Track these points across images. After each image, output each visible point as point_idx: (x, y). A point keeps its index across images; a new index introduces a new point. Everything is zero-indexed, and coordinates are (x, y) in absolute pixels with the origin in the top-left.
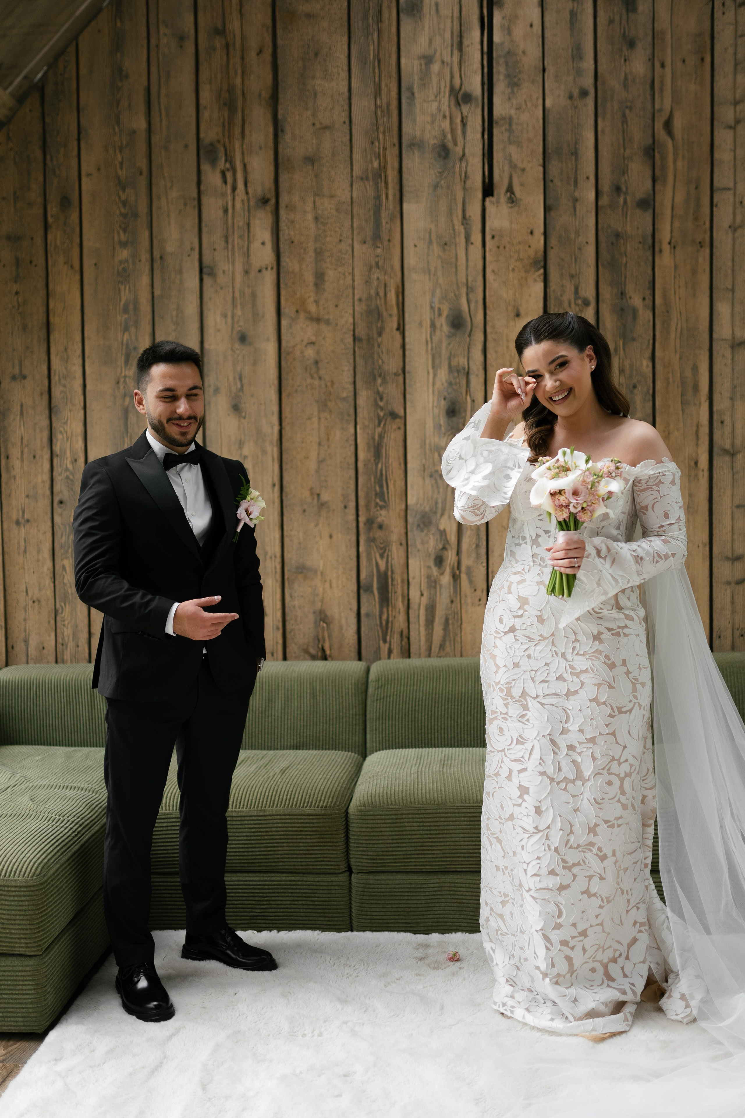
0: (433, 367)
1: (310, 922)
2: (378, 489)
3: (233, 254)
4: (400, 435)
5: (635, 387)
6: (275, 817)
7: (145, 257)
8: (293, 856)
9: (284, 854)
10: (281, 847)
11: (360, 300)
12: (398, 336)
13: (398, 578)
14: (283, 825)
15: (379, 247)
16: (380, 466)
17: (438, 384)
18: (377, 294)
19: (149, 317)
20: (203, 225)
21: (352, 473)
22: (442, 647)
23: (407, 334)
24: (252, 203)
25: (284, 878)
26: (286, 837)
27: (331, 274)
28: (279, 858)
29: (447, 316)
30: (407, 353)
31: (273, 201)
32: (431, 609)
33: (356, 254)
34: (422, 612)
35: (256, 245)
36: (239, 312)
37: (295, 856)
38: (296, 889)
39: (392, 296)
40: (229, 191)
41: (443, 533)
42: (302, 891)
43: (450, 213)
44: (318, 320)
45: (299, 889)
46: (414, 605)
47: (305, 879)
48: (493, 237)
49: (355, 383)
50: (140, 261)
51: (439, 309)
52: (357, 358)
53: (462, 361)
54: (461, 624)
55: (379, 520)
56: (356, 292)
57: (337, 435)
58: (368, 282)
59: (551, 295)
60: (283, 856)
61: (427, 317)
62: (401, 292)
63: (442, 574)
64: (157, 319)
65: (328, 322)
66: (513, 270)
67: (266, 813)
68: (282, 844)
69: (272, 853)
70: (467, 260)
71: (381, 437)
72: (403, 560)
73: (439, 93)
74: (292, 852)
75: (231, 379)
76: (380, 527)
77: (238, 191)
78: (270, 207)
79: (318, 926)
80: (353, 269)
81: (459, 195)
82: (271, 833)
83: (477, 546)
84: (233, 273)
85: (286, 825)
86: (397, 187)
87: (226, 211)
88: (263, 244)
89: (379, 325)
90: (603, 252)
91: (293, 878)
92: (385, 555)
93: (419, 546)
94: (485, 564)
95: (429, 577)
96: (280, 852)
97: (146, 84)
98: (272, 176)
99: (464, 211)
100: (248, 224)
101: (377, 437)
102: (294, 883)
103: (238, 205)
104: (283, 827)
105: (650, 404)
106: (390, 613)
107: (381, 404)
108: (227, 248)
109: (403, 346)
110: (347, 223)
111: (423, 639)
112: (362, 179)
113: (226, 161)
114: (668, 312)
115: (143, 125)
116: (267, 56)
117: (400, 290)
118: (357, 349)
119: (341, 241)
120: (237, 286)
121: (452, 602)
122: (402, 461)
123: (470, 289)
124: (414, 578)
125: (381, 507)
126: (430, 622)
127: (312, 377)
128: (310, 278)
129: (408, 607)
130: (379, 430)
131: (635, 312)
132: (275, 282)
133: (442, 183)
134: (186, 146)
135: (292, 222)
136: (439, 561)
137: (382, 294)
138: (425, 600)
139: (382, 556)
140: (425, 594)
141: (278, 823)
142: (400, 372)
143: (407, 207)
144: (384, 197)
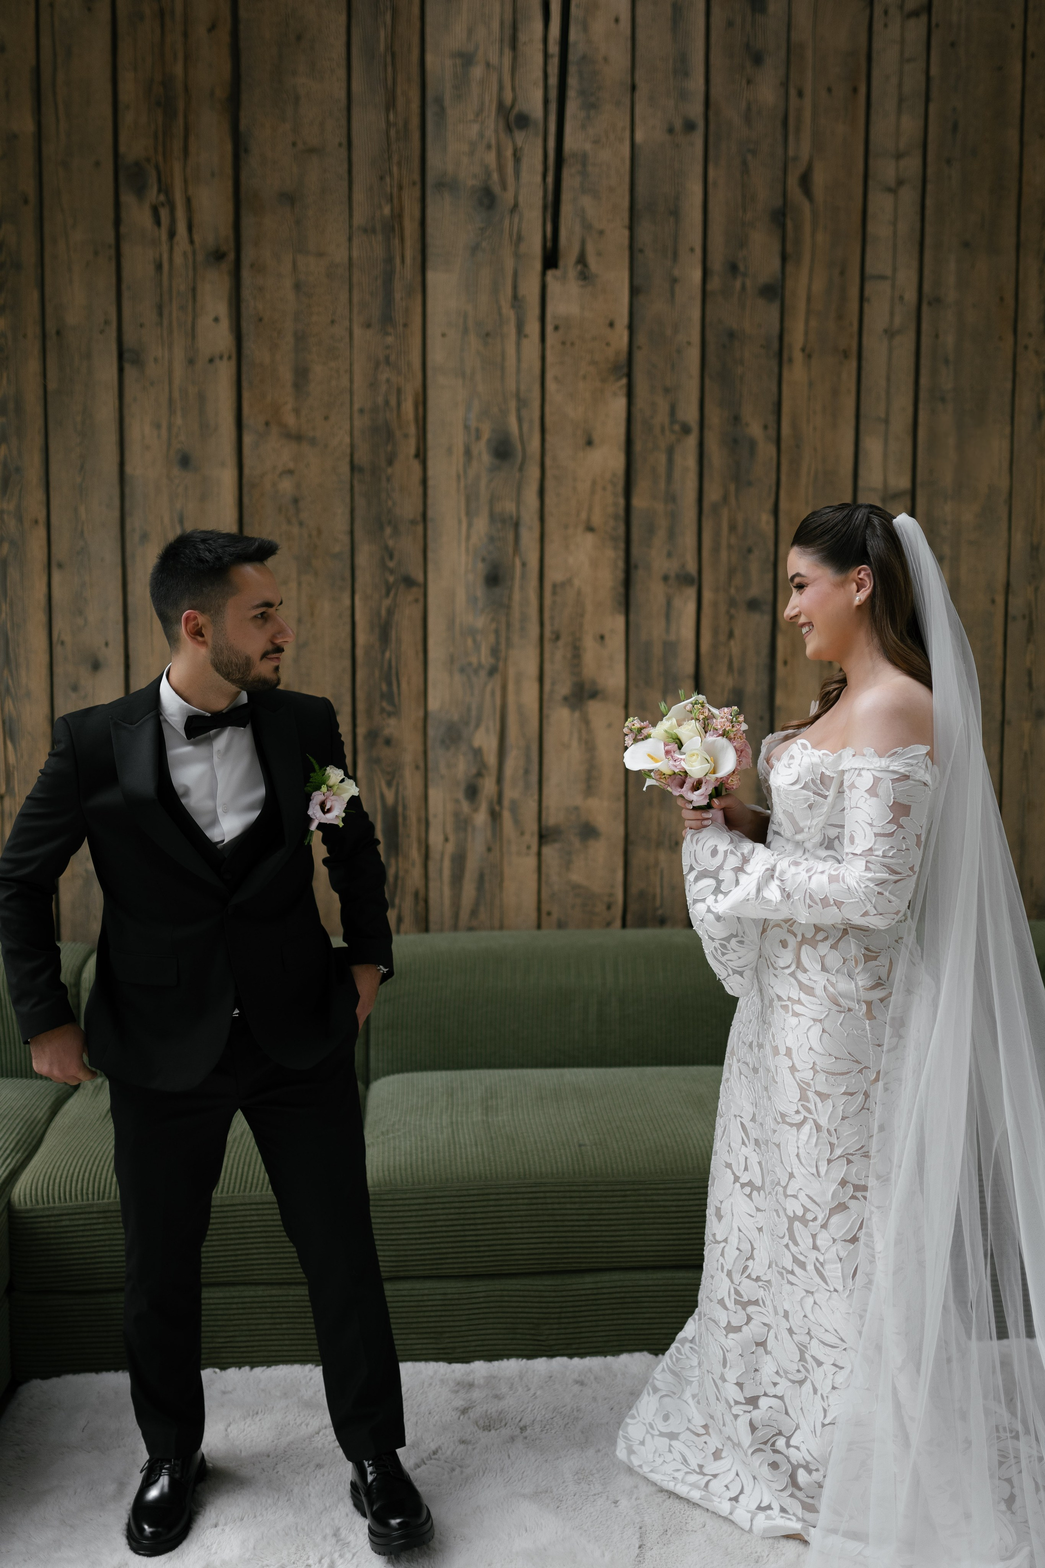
0: (468, 513)
1: (298, 1353)
2: (384, 687)
3: (171, 332)
4: (415, 611)
5: (750, 551)
6: (248, 1207)
7: (32, 330)
8: (274, 1261)
9: (261, 1259)
10: (257, 1248)
11: (361, 411)
12: (416, 466)
13: (413, 817)
14: (260, 1218)
15: (390, 334)
16: (387, 655)
17: (474, 539)
18: (387, 403)
19: (40, 422)
20: (124, 286)
21: (347, 663)
22: (474, 913)
23: (430, 463)
24: (200, 258)
25: (260, 1293)
26: (264, 1234)
27: (318, 371)
28: (253, 1265)
29: (489, 441)
30: (430, 492)
31: (232, 256)
32: (459, 860)
33: (356, 342)
34: (447, 863)
35: (205, 321)
36: (179, 421)
37: (278, 1261)
38: (278, 1307)
39: (408, 408)
40: (164, 237)
41: (478, 753)
42: (286, 1310)
43: (495, 290)
44: (298, 438)
45: (283, 1307)
46: (435, 855)
47: (292, 1293)
48: (556, 328)
49: (352, 533)
50: (25, 336)
51: (478, 430)
52: (357, 497)
53: (509, 507)
54: (502, 881)
55: (387, 732)
56: (356, 398)
57: (326, 607)
58: (373, 385)
59: (638, 417)
60: (259, 1262)
61: (459, 441)
62: (422, 402)
63: (476, 810)
64: (51, 426)
65: (313, 442)
66: (584, 377)
67: (234, 1202)
68: (258, 1245)
69: (243, 1257)
70: (519, 360)
71: (390, 612)
72: (419, 790)
73: (481, 110)
74: (273, 1256)
75: (167, 520)
76: (388, 742)
77: (177, 238)
78: (227, 265)
79: (310, 1358)
80: (351, 365)
81: (509, 263)
82: (241, 1230)
83: (527, 772)
84: (170, 362)
85: (264, 1218)
86: (418, 246)
87: (159, 267)
88: (216, 320)
89: (389, 448)
90: (711, 358)
91: (274, 1292)
92: (395, 783)
93: (443, 770)
94: (536, 797)
95: (457, 815)
96: (255, 1256)
97: (33, 62)
98: (230, 218)
99: (515, 287)
100: (194, 290)
101: (383, 612)
102: (275, 1299)
103: (178, 260)
104: (260, 1221)
105: (769, 576)
106: (400, 864)
107: (391, 564)
108: (161, 324)
109: (424, 482)
110: (344, 296)
111: (447, 902)
112: (365, 231)
113: (159, 191)
114: (798, 446)
115: (27, 126)
116: (224, 34)
117: (421, 399)
118: (356, 483)
119: (333, 322)
120: (177, 382)
121: (489, 850)
122: (420, 648)
123: (522, 403)
124: (435, 816)
125: (390, 714)
126: (457, 879)
127: (289, 522)
128: (286, 374)
129: (426, 857)
130: (387, 602)
131: (752, 445)
132: (234, 378)
133: (484, 244)
134: (97, 164)
135: (261, 289)
136: (472, 792)
137: (393, 402)
138: (450, 848)
139: (389, 784)
140: (452, 838)
141: (253, 1215)
142: (419, 518)
143: (432, 276)
144: (398, 261)
